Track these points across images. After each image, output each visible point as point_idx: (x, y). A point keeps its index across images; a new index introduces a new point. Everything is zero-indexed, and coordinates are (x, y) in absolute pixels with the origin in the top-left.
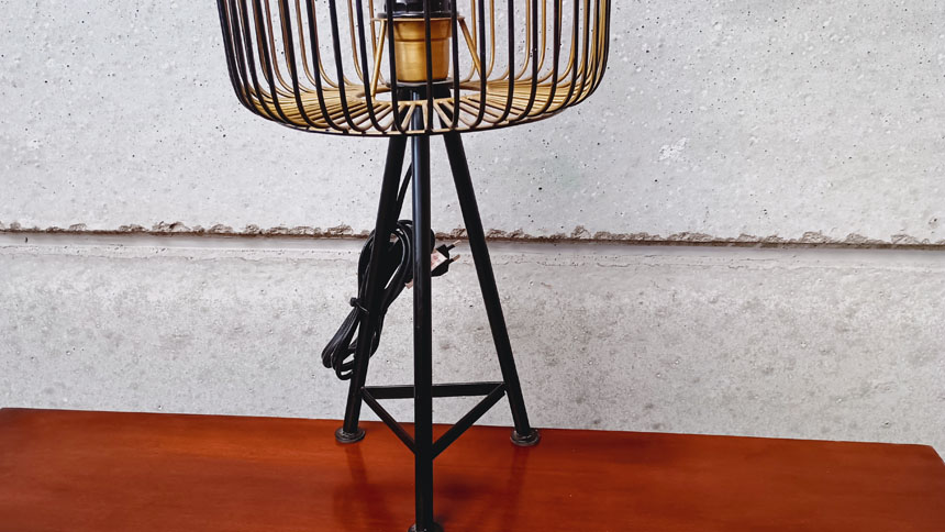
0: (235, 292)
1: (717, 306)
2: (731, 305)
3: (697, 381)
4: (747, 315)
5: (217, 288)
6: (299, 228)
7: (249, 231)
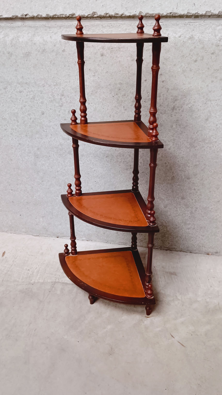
0: (43, 38)
1: (181, 38)
2: (185, 38)
3: (175, 65)
4: (190, 41)
5: (38, 36)
6: (61, 15)
7: (47, 16)
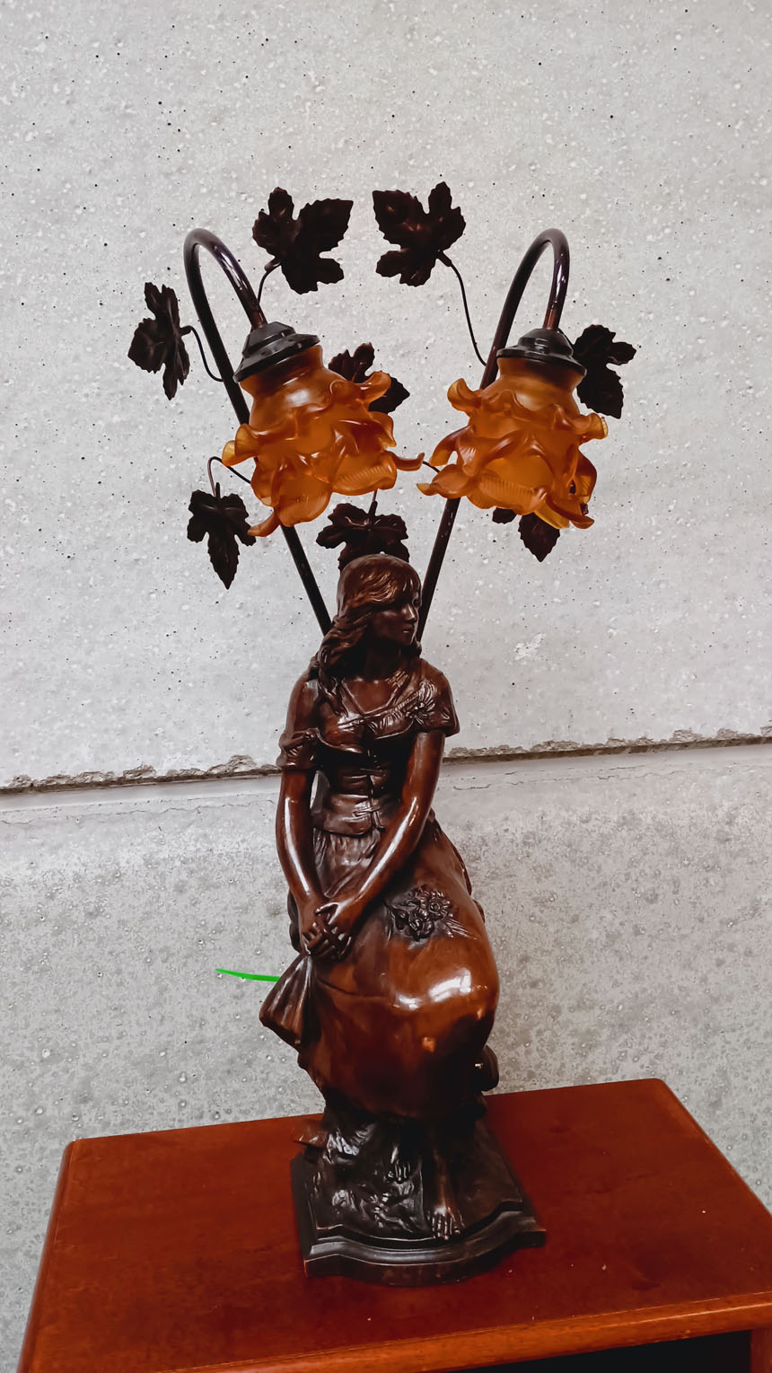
1: (590, 826)
3: (575, 920)
7: (17, 784)
